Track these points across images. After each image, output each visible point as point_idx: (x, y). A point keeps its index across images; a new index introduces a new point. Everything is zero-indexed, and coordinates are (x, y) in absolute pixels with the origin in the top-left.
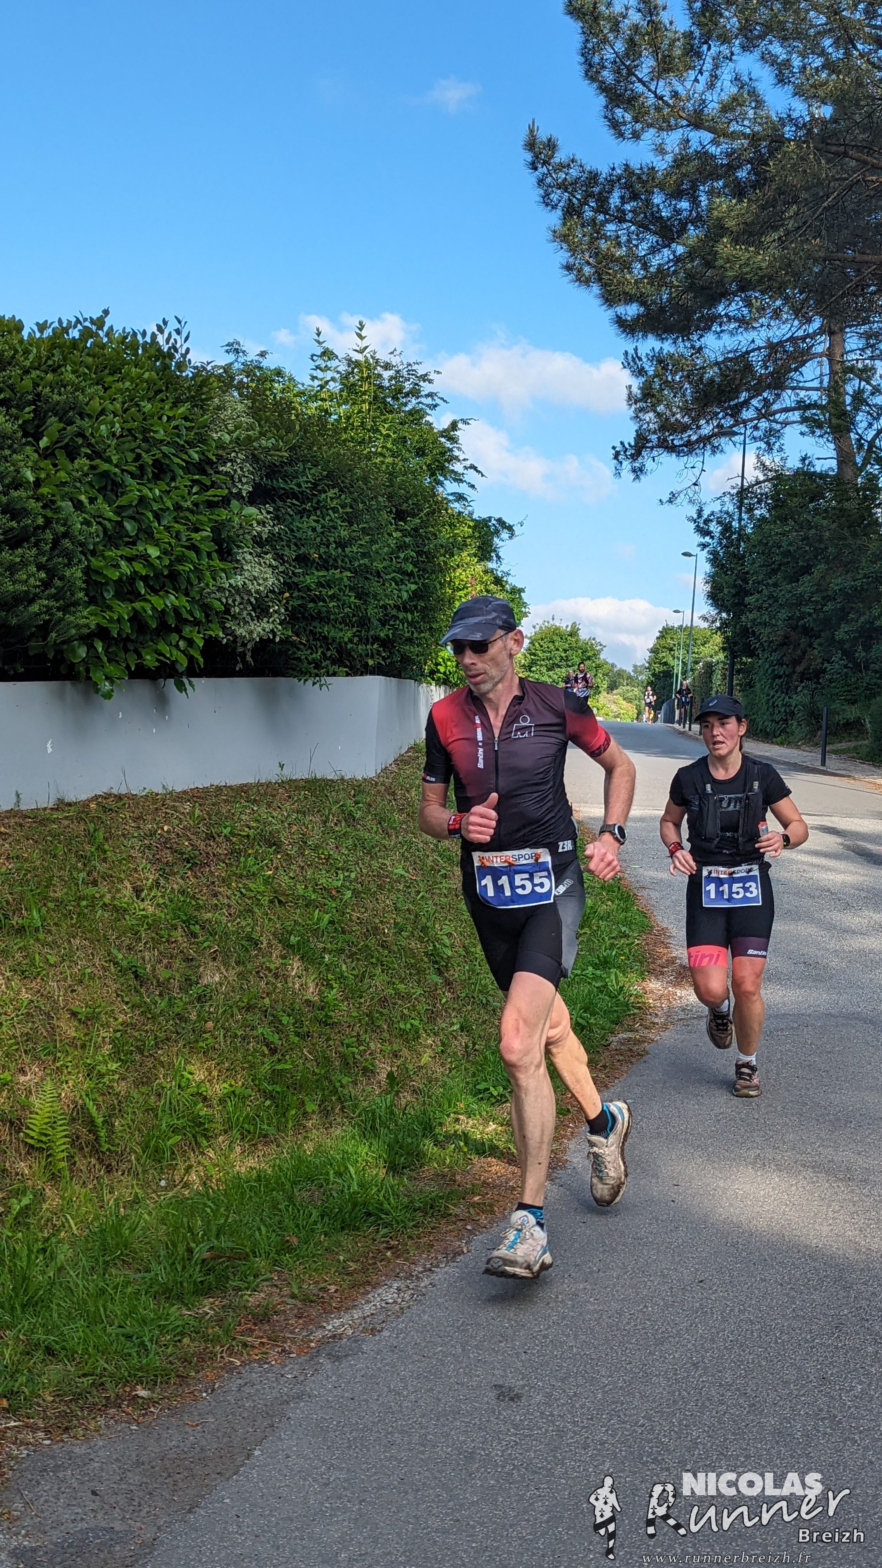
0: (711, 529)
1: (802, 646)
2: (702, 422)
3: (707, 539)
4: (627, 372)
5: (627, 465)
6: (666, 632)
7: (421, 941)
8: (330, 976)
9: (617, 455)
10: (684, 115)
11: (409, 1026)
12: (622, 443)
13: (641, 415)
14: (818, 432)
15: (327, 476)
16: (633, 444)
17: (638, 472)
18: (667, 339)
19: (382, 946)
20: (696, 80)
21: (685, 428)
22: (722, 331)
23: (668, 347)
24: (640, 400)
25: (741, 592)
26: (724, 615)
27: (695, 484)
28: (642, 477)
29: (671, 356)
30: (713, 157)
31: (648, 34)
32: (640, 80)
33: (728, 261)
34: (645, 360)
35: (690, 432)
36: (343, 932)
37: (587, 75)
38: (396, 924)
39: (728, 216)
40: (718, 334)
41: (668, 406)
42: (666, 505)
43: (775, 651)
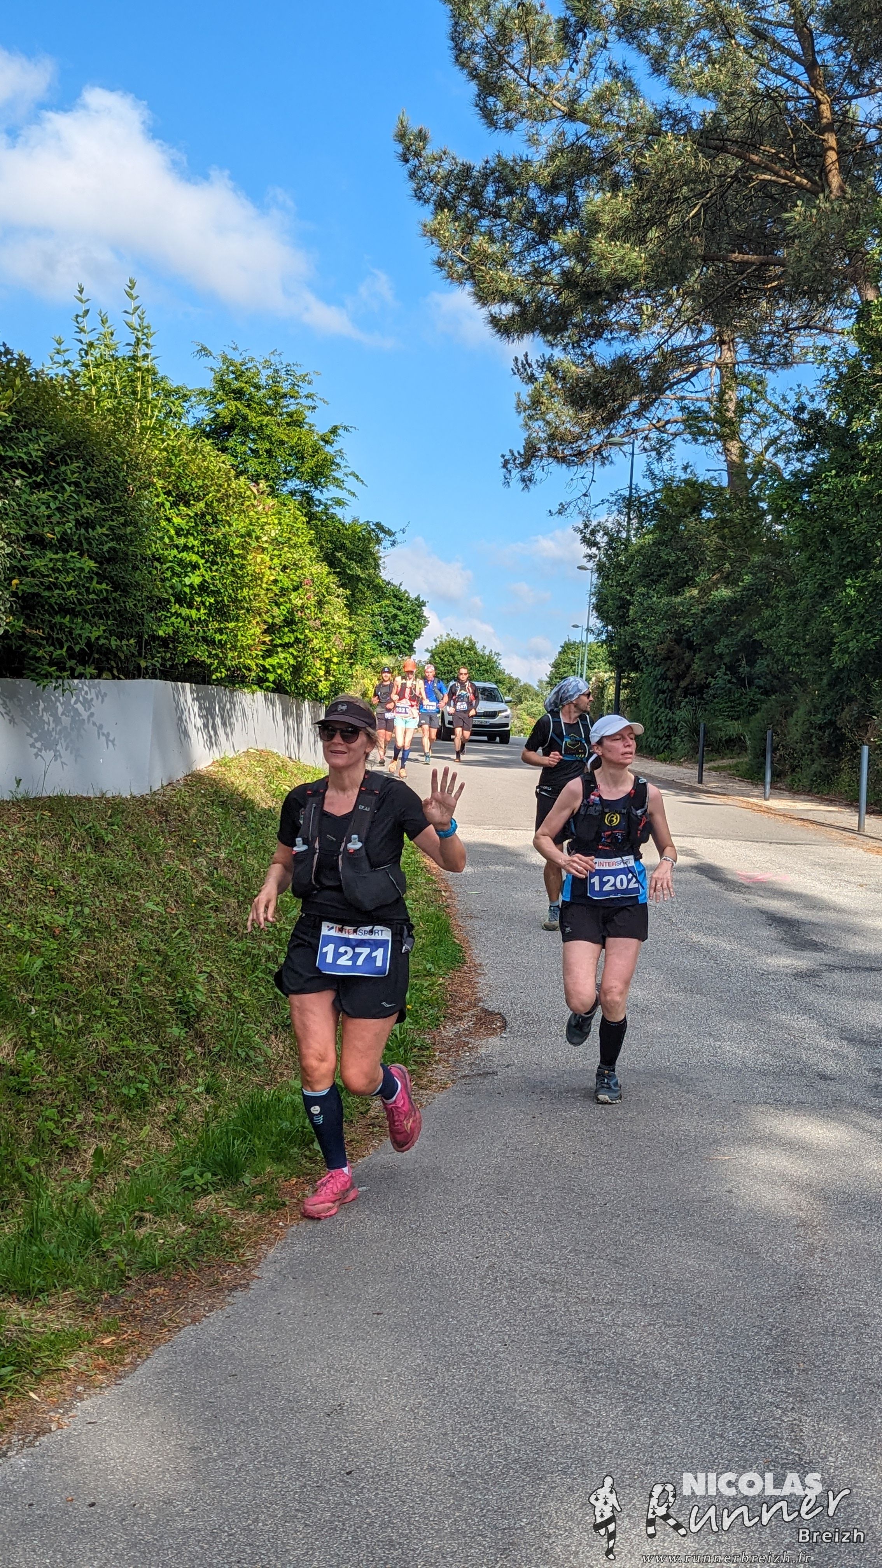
0: (598, 539)
1: (686, 660)
2: (593, 432)
3: (594, 550)
4: (517, 377)
5: (516, 473)
6: (567, 648)
7: (167, 985)
8: (33, 1033)
9: (505, 465)
10: (558, 105)
11: (133, 1091)
12: (511, 451)
13: (530, 423)
14: (701, 439)
15: (67, 446)
16: (522, 452)
17: (527, 481)
18: (556, 345)
19: (113, 995)
20: (571, 69)
21: (577, 438)
22: (613, 338)
23: (558, 354)
24: (529, 408)
25: (625, 605)
26: (610, 628)
27: (585, 495)
28: (531, 486)
29: (562, 362)
30: (589, 148)
31: (520, 17)
32: (512, 67)
33: (603, 257)
34: (535, 366)
35: (580, 442)
36: (62, 980)
37: (457, 58)
38: (136, 968)
39: (603, 211)
40: (609, 341)
41: (557, 416)
42: (555, 516)
43: (659, 665)
